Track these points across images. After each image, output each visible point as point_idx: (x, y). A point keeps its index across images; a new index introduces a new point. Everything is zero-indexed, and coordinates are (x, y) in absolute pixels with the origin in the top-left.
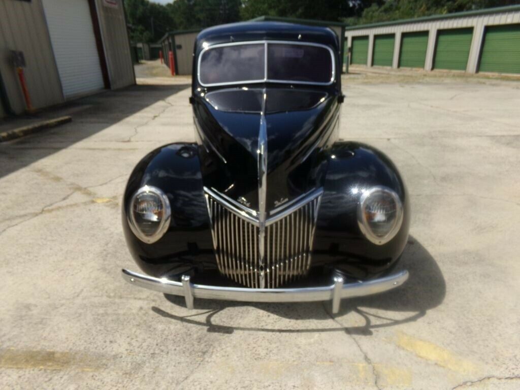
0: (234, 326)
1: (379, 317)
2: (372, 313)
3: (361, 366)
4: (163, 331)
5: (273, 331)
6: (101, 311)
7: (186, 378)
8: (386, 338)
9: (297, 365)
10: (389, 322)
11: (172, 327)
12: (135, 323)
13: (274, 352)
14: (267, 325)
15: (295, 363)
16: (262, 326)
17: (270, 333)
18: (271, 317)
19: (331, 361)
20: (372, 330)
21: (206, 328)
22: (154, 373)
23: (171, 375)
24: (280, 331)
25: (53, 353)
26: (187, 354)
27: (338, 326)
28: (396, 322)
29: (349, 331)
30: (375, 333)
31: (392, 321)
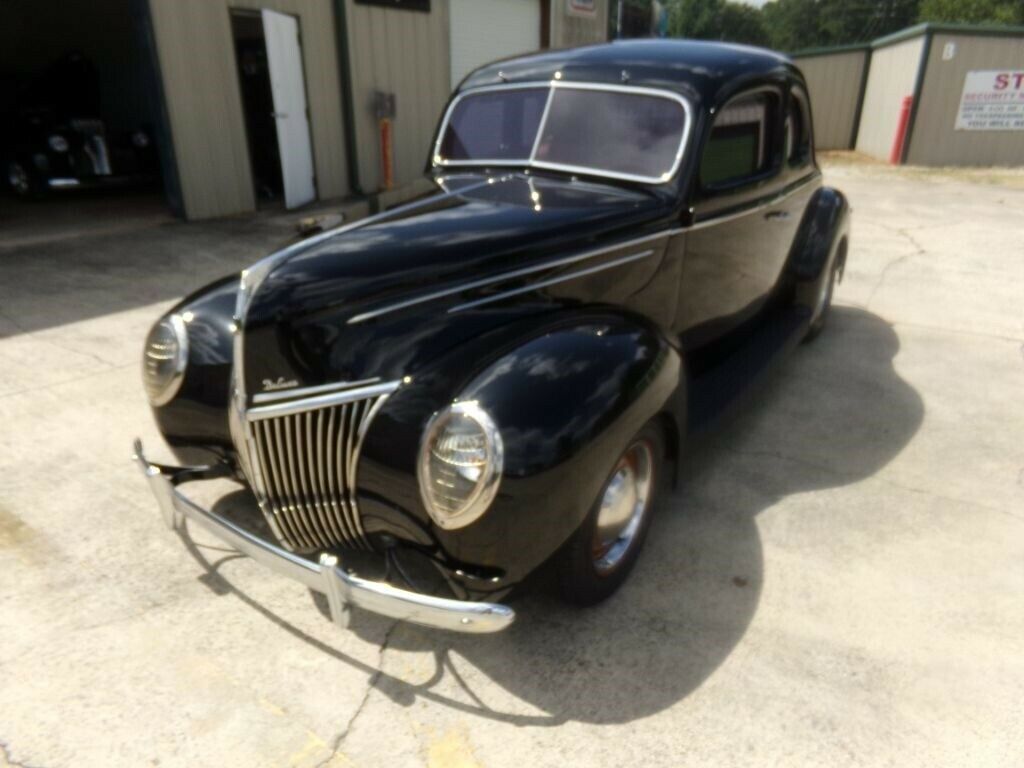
0: (238, 587)
1: (464, 685)
2: (460, 672)
3: (317, 741)
4: (153, 551)
5: (275, 619)
6: (124, 494)
7: (94, 627)
8: (422, 724)
9: (235, 687)
10: (469, 701)
11: (169, 551)
12: (137, 525)
13: (234, 651)
14: (280, 607)
15: (236, 683)
16: (271, 606)
17: (267, 621)
18: (301, 599)
19: (285, 710)
20: (419, 699)
21: (203, 571)
22: (75, 600)
23: (85, 613)
24: (287, 626)
25: (21, 524)
26: (136, 597)
27: (374, 664)
28: (483, 711)
29: (378, 679)
30: (413, 708)
31: (476, 705)
